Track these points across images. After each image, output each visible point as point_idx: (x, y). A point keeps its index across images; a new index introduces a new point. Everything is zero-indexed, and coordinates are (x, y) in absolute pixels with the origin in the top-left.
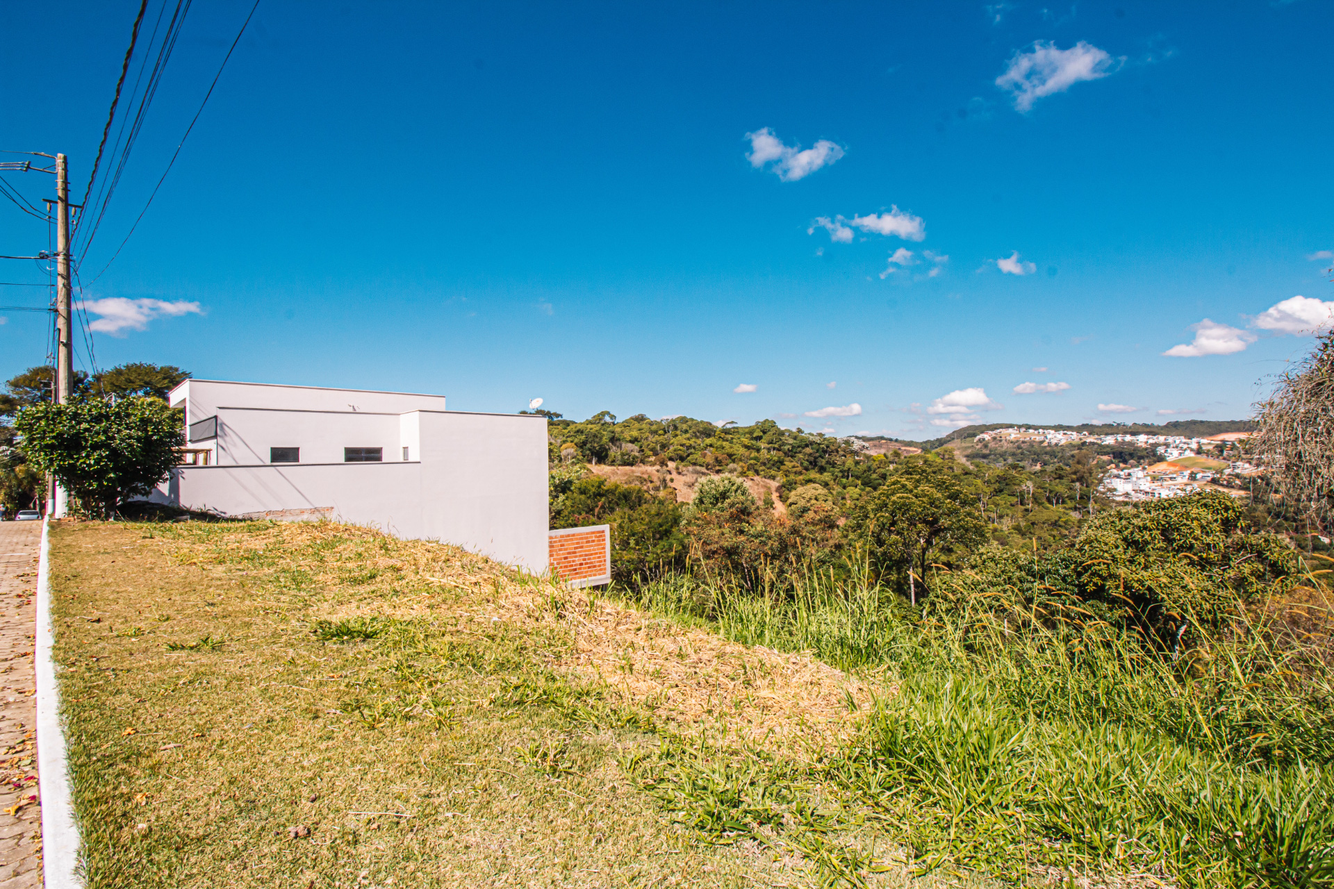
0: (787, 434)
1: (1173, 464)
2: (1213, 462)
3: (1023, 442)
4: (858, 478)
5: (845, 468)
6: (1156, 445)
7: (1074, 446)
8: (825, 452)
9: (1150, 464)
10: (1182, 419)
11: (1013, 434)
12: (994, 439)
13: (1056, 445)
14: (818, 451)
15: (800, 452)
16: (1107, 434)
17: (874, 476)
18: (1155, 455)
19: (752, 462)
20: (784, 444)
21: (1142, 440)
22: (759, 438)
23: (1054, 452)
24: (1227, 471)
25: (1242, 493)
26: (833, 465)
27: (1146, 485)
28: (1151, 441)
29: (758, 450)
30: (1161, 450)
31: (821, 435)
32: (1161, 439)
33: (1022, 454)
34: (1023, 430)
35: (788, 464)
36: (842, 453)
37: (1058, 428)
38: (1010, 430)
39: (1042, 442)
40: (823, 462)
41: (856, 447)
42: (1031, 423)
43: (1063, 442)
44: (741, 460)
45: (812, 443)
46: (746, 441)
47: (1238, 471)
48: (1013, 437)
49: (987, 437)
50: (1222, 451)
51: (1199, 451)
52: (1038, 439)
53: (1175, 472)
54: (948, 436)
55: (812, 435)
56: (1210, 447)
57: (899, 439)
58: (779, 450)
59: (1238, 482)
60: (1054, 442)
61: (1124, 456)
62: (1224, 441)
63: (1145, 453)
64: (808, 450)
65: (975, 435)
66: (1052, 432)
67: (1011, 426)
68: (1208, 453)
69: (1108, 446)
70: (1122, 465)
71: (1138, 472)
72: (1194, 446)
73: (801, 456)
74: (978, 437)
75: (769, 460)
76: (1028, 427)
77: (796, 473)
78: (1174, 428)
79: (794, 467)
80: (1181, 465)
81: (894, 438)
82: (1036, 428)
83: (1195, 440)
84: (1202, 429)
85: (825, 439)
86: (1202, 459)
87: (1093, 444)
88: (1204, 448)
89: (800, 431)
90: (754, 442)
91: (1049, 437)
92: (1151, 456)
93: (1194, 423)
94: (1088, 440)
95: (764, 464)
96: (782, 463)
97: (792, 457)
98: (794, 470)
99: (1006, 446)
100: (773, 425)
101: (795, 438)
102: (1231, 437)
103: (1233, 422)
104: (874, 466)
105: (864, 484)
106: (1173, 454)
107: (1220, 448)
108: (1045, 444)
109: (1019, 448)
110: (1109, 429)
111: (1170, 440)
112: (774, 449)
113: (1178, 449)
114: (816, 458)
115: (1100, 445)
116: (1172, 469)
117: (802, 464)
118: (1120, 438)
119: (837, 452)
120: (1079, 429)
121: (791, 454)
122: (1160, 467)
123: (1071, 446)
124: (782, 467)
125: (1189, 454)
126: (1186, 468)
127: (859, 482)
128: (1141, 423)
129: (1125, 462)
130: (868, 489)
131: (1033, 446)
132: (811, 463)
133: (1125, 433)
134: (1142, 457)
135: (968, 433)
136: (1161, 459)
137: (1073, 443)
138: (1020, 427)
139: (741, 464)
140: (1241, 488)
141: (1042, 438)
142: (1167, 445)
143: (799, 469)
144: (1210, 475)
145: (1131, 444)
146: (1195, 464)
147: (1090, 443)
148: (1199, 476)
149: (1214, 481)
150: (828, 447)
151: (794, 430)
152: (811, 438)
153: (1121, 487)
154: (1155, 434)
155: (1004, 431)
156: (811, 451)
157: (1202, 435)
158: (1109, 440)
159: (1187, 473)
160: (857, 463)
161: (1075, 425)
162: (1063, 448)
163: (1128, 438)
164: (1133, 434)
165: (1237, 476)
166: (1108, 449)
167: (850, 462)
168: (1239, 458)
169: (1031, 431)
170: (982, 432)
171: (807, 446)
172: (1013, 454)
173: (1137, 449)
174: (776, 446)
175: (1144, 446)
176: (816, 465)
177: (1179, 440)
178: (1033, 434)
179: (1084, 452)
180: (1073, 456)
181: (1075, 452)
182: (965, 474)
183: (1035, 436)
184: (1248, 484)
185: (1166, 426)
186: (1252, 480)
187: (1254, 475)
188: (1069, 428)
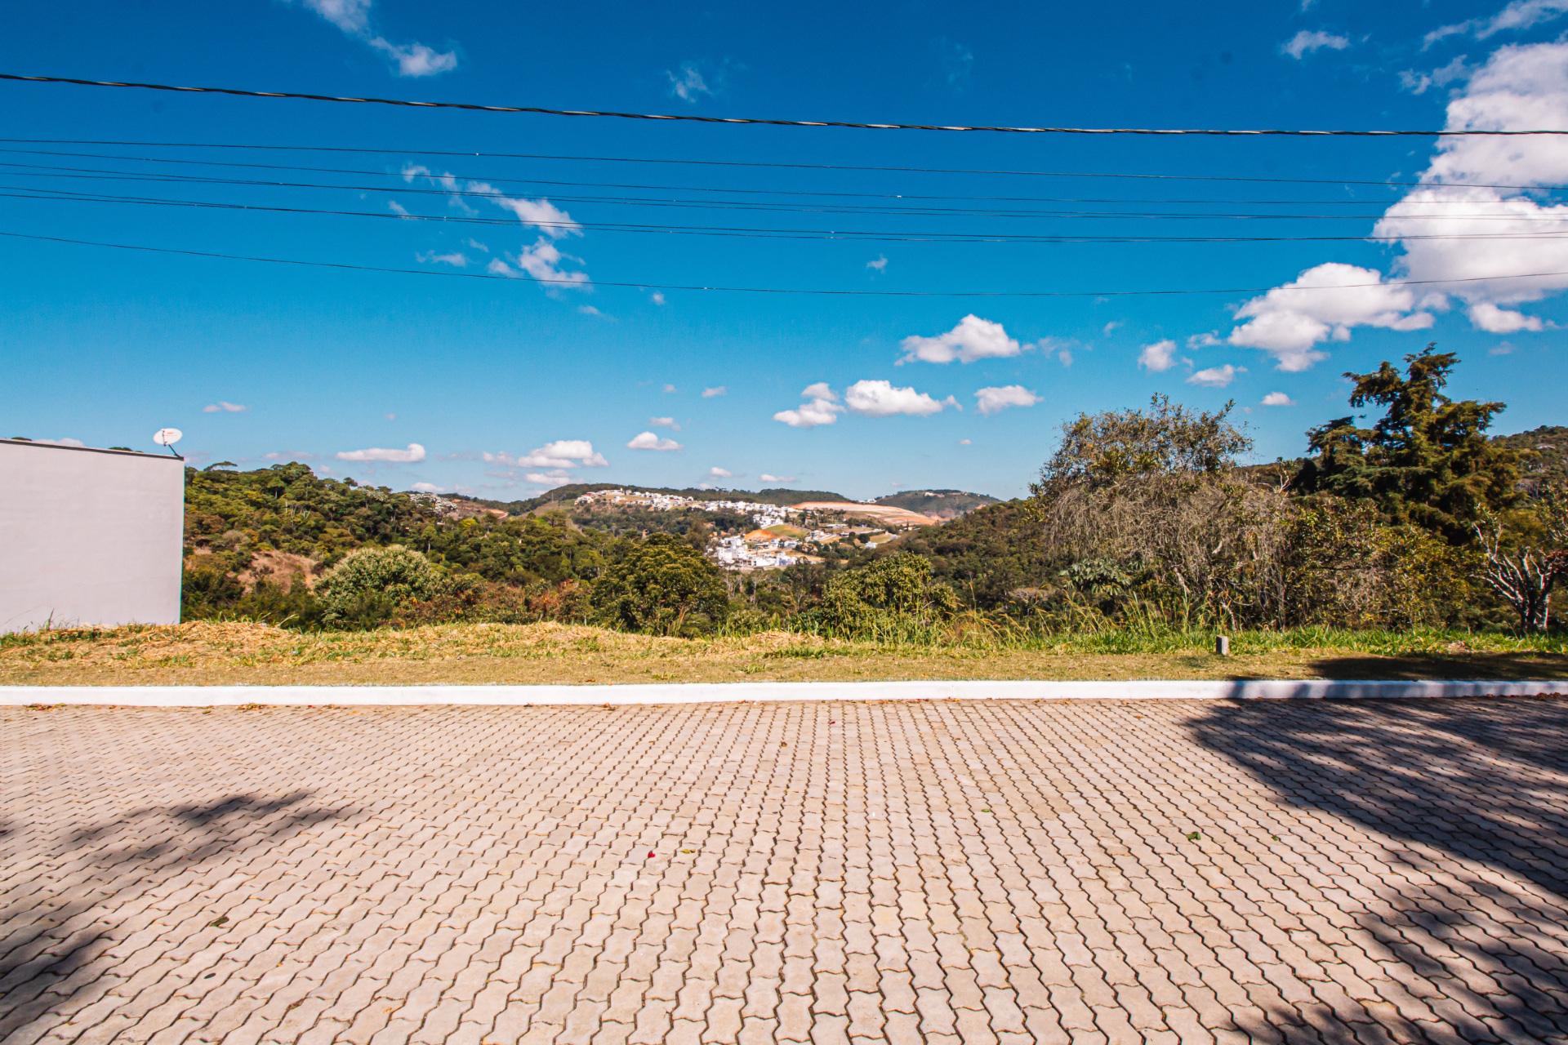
0: (327, 486)
1: (766, 532)
2: (797, 530)
3: (629, 506)
4: (441, 550)
5: (422, 537)
6: (753, 513)
7: (680, 512)
8: (390, 513)
9: (747, 532)
10: (773, 487)
11: (618, 497)
12: (597, 501)
13: (663, 510)
14: (380, 512)
15: (350, 514)
16: (710, 500)
17: (464, 547)
18: (751, 523)
19: (268, 527)
20: (321, 502)
21: (741, 507)
22: (279, 492)
23: (660, 517)
24: (808, 539)
25: (819, 560)
26: (404, 533)
27: (744, 553)
28: (748, 509)
29: (277, 510)
30: (757, 517)
31: (384, 489)
32: (757, 506)
33: (627, 519)
34: (629, 492)
35: (332, 532)
36: (418, 516)
37: (664, 491)
38: (616, 492)
39: (649, 506)
40: (388, 529)
41: (438, 508)
42: (637, 485)
43: (669, 507)
44: (246, 525)
45: (373, 500)
46: (254, 495)
47: (816, 538)
48: (618, 499)
49: (589, 499)
50: (804, 520)
51: (787, 520)
52: (645, 503)
53: (768, 540)
54: (544, 496)
55: (372, 489)
56: (795, 516)
57: (480, 498)
58: (315, 510)
59: (816, 549)
60: (661, 506)
61: (728, 523)
62: (805, 510)
63: (742, 521)
64: (365, 511)
65: (575, 497)
66: (659, 495)
67: (616, 487)
68: (793, 521)
69: (711, 513)
70: (723, 533)
71: (737, 541)
72: (783, 514)
73: (352, 519)
74: (579, 499)
75: (298, 525)
76: (635, 489)
77: (344, 544)
78: (768, 496)
79: (341, 535)
80: (773, 533)
81: (473, 497)
82: (643, 490)
83: (783, 508)
84: (789, 498)
85: (391, 496)
86: (789, 527)
87: (697, 510)
88: (791, 516)
89: (350, 482)
90: (269, 497)
91: (656, 501)
92: (747, 524)
93: (782, 491)
94: (693, 506)
95: (289, 531)
96: (320, 529)
97: (336, 520)
98: (342, 539)
99: (610, 510)
100: (305, 470)
101: (343, 493)
102: (811, 506)
103: (812, 493)
104: (464, 534)
105: (451, 558)
106: (766, 522)
107: (803, 516)
108: (652, 509)
109: (624, 512)
110: (713, 495)
111: (765, 507)
112: (308, 507)
113: (770, 517)
114: (376, 523)
115: (704, 512)
116: (765, 537)
117: (353, 531)
118: (722, 504)
119: (411, 514)
120: (686, 493)
121: (336, 515)
122: (756, 535)
123: (677, 512)
124: (321, 536)
125: (779, 522)
126: (777, 535)
127: (443, 556)
128: (739, 489)
129: (726, 529)
130: (455, 565)
131: (639, 511)
132: (368, 530)
133: (727, 499)
134: (740, 525)
135: (569, 493)
136: (756, 527)
137: (680, 508)
138: (626, 489)
139: (247, 530)
140: (819, 554)
141: (649, 502)
142: (761, 513)
143: (351, 538)
144: (795, 543)
145: (732, 510)
146: (783, 532)
147: (696, 509)
148: (786, 544)
149: (798, 549)
150: (395, 506)
151: (341, 481)
152: (370, 493)
153: (725, 555)
154: (751, 502)
155: (608, 493)
156: (369, 513)
157: (788, 503)
158: (713, 507)
159: (777, 541)
160: (440, 529)
161: (680, 488)
162: (670, 514)
163: (729, 505)
164: (734, 501)
165: (816, 544)
166: (711, 516)
167: (429, 528)
168: (816, 527)
169: (637, 494)
170: (584, 493)
171: (362, 504)
172: (618, 520)
173: (737, 516)
174: (311, 503)
175: (743, 513)
176: (376, 533)
177: (770, 508)
178: (639, 497)
179: (689, 519)
180: (679, 523)
181: (681, 519)
182: (580, 543)
183: (641, 499)
184: (823, 551)
185: (760, 494)
186: (826, 547)
187: (828, 542)
188: (675, 492)
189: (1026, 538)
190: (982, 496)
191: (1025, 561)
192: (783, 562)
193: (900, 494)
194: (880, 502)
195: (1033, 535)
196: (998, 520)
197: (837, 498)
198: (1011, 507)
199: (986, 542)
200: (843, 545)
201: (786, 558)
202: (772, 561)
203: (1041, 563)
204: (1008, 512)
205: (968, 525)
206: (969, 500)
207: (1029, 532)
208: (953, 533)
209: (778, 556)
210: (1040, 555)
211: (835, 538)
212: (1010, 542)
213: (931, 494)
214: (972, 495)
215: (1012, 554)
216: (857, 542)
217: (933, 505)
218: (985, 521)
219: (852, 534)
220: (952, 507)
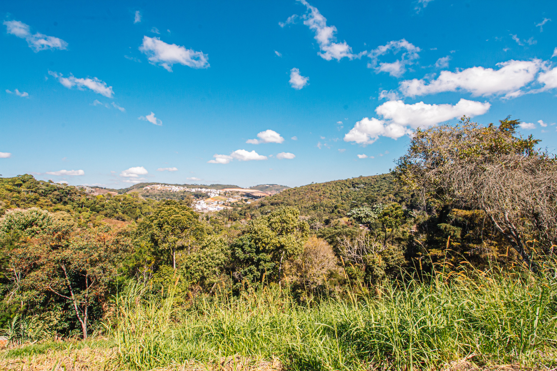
0: (41, 183)
1: (212, 199)
2: (224, 198)
3: (163, 190)
4: (88, 207)
5: (80, 202)
6: (208, 192)
8: (68, 194)
9: (206, 199)
10: (215, 184)
11: (159, 187)
12: (152, 189)
13: (176, 192)
14: (63, 193)
15: (50, 194)
16: (193, 188)
17: (97, 206)
18: (207, 196)
19: (14, 199)
20: (38, 189)
21: (204, 190)
22: (20, 185)
23: (174, 194)
24: (227, 201)
25: (231, 208)
26: (73, 201)
27: (205, 206)
28: (206, 191)
29: (19, 192)
30: (209, 194)
31: (65, 184)
32: (209, 190)
33: (163, 195)
35: (42, 200)
36: (79, 194)
37: (176, 185)
38: (158, 185)
39: (170, 191)
40: (66, 199)
41: (87, 191)
42: (166, 183)
43: (178, 191)
44: (5, 198)
45: (59, 189)
46: (9, 187)
47: (230, 201)
48: (159, 188)
49: (149, 188)
50: (225, 194)
51: (220, 195)
52: (169, 189)
53: (213, 201)
54: (131, 187)
55: (60, 184)
56: (223, 193)
57: (107, 188)
58: (35, 192)
59: (230, 204)
60: (175, 190)
61: (198, 196)
62: (226, 191)
64: (56, 193)
65: (143, 187)
66: (174, 186)
67: (158, 184)
68: (222, 195)
69: (193, 192)
70: (197, 199)
71: (202, 202)
72: (218, 193)
73: (51, 196)
74: (145, 188)
75: (28, 198)
76: (165, 184)
77: (47, 205)
78: (213, 186)
79: (46, 202)
80: (215, 199)
81: (104, 187)
82: (168, 185)
83: (218, 191)
84: (220, 187)
85: (68, 187)
86: (220, 197)
87: (188, 191)
88: (221, 193)
89: (50, 181)
90: (16, 187)
91: (173, 188)
92: (206, 196)
93: (218, 185)
95: (24, 201)
96: (38, 200)
97: (44, 196)
98: (47, 204)
99: (156, 192)
100: (31, 177)
101: (47, 186)
102: (228, 190)
103: (228, 185)
104: (98, 201)
105: (92, 210)
106: (212, 195)
107: (225, 193)
108: (172, 191)
109: (161, 193)
110: (194, 186)
111: (212, 190)
112: (32, 191)
113: (214, 193)
114: (61, 197)
115: (190, 192)
117: (52, 200)
118: (197, 189)
119: (76, 194)
120: (184, 185)
121: (44, 194)
122: (209, 200)
123: (181, 192)
124: (37, 202)
125: (217, 195)
126: (216, 200)
127: (89, 209)
128: (203, 184)
129: (198, 198)
130: (94, 213)
131: (167, 192)
132: (58, 200)
133: (199, 188)
134: (203, 196)
135: (141, 186)
136: (209, 197)
137: (182, 191)
138: (162, 184)
139: (5, 200)
140: (231, 206)
141: (170, 189)
142: (211, 192)
143: (51, 203)
144: (223, 202)
145: (200, 192)
146: (218, 199)
148: (220, 203)
149: (224, 204)
150: (69, 191)
151: (47, 181)
152: (58, 186)
153: (198, 207)
154: (207, 188)
155: (156, 186)
156: (58, 193)
157: (220, 189)
158: (194, 190)
159: (216, 202)
160: (88, 199)
162: (178, 193)
163: (199, 190)
164: (201, 188)
165: (230, 202)
166: (193, 194)
167: (83, 199)
168: (230, 196)
169: (166, 186)
170: (147, 186)
171: (55, 190)
172: (159, 195)
173: (202, 194)
174: (34, 190)
175: (204, 192)
176: (61, 201)
177: (214, 190)
178: (167, 187)
179: (185, 194)
180: (181, 196)
181: (182, 194)
182: (144, 204)
183: (168, 188)
184: (232, 205)
185: (210, 186)
186: (233, 204)
187: (234, 202)
188: (180, 185)
189: (300, 200)
190: (284, 186)
191: (300, 207)
192: (218, 209)
193: (258, 186)
194: (251, 188)
195: (302, 198)
196: (291, 194)
197: (237, 187)
198: (295, 190)
199: (287, 201)
200: (239, 203)
201: (219, 207)
202: (215, 208)
203: (305, 208)
204: (294, 191)
205: (281, 196)
206: (281, 187)
207: (301, 198)
208: (276, 198)
209: (217, 207)
210: (305, 205)
211: (236, 200)
212: (295, 201)
213: (268, 186)
214: (281, 186)
215: (296, 205)
216: (244, 202)
217: (268, 189)
218: (287, 194)
219: (242, 199)
220: (275, 190)
